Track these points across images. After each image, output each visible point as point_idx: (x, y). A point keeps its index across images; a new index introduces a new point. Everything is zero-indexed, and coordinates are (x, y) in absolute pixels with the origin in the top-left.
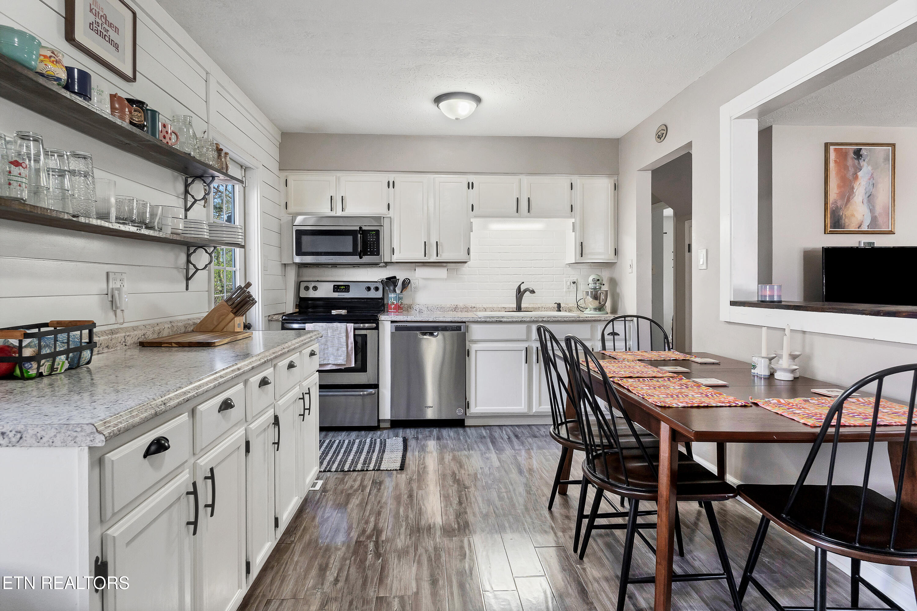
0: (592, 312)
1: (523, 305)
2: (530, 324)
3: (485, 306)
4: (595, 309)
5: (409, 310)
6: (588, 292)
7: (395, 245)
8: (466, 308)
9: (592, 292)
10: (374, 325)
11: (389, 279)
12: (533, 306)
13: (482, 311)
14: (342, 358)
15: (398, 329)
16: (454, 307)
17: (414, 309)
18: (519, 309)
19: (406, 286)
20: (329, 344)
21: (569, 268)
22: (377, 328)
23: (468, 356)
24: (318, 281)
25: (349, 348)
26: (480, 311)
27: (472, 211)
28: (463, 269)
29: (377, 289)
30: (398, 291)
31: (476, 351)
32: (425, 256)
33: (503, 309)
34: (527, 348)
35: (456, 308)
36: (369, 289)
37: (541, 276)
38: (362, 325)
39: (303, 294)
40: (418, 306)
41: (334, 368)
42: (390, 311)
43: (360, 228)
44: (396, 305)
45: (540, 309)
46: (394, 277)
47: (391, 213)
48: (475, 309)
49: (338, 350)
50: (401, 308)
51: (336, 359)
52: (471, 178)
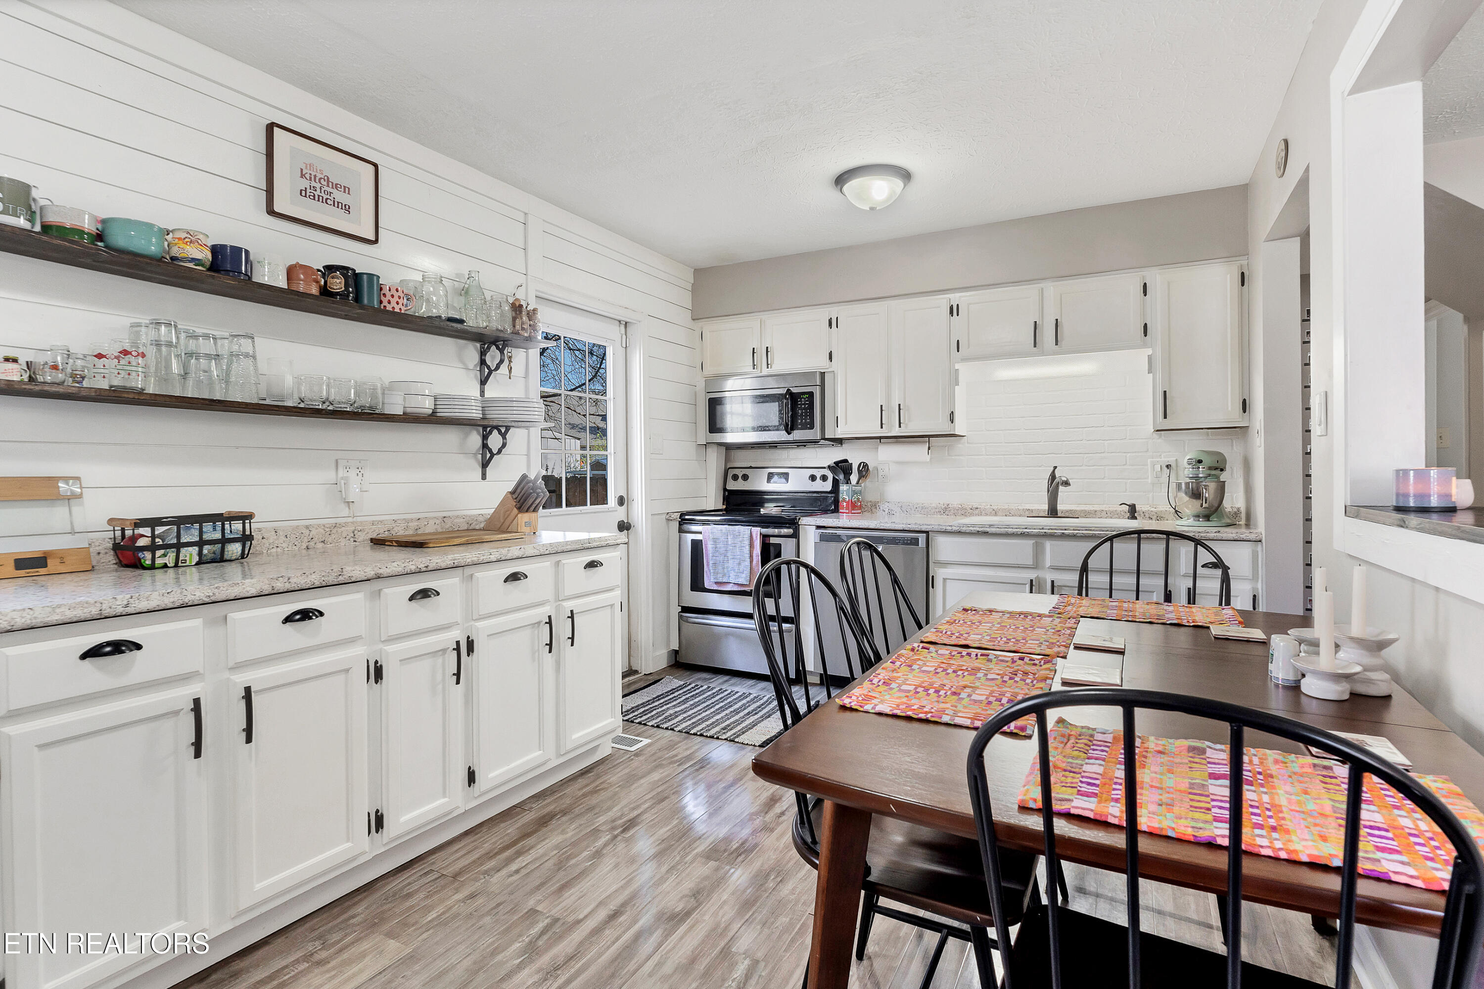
0: (1191, 521)
1: (1060, 507)
3: (995, 507)
4: (1197, 517)
5: (874, 510)
6: (1180, 483)
7: (840, 414)
8: (963, 509)
9: (1187, 484)
10: (791, 531)
11: (837, 463)
12: (1083, 509)
13: (991, 514)
14: (744, 575)
15: (824, 538)
16: (943, 507)
17: (881, 508)
18: (1053, 512)
19: (864, 473)
20: (729, 554)
21: (1160, 440)
22: (796, 535)
23: (933, 587)
24: (751, 467)
25: (754, 562)
26: (987, 515)
27: (958, 351)
28: (960, 446)
29: (824, 478)
30: (854, 478)
31: (945, 580)
32: (882, 427)
33: (1027, 512)
34: (1031, 581)
35: (946, 508)
36: (813, 478)
37: (1102, 455)
38: (776, 530)
39: (732, 486)
40: (887, 504)
41: (736, 588)
42: (841, 511)
43: (788, 390)
44: (848, 503)
45: (1098, 514)
46: (846, 461)
47: (836, 365)
48: (977, 512)
49: (739, 564)
50: (860, 507)
51: (737, 576)
52: (955, 298)
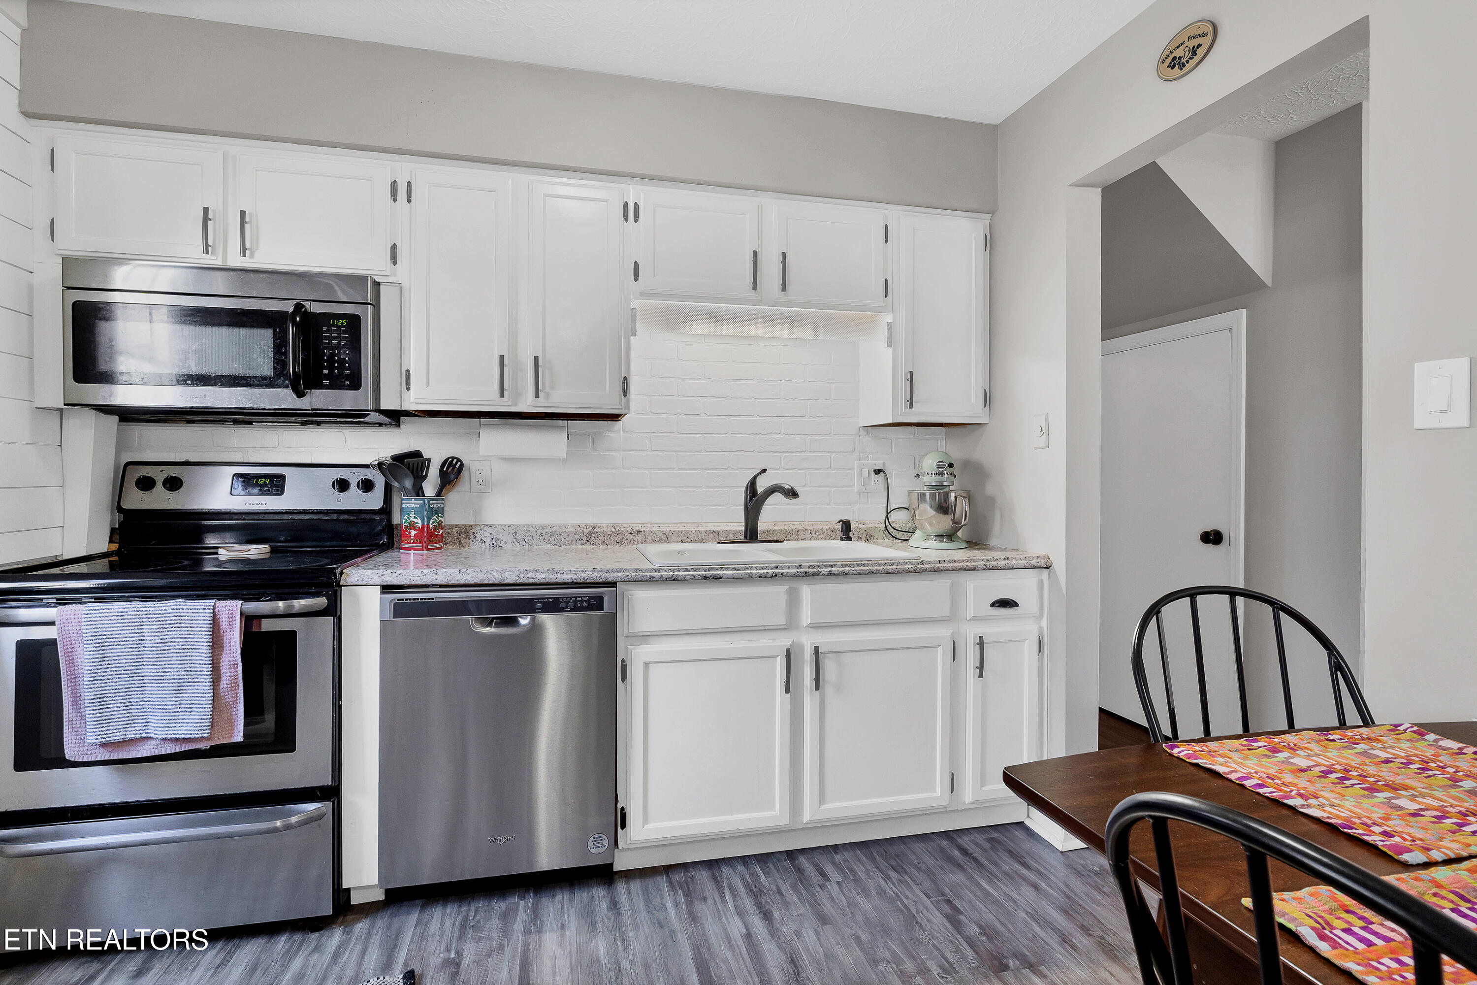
0: (933, 543)
1: (762, 526)
2: (794, 584)
3: (666, 529)
4: (940, 537)
5: (464, 541)
6: (924, 495)
7: (414, 364)
8: (618, 533)
9: (933, 496)
10: (321, 602)
11: (399, 459)
12: (782, 528)
13: (660, 541)
14: (194, 717)
15: (401, 610)
16: (588, 531)
17: (479, 537)
18: (751, 535)
19: (452, 477)
20: (148, 670)
21: (867, 438)
22: (333, 610)
23: (624, 678)
24: (187, 463)
25: (225, 682)
26: (654, 541)
27: (636, 280)
28: (611, 435)
29: (367, 486)
30: (430, 488)
31: (647, 664)
32: (502, 395)
33: (711, 536)
34: (788, 651)
35: (590, 533)
36: (342, 485)
37: (803, 454)
38: (281, 604)
39: (137, 500)
40: (489, 530)
41: (168, 749)
42: (403, 545)
43: (299, 307)
44: (421, 530)
45: (801, 534)
46: (417, 454)
47: (402, 273)
48: (640, 537)
49: (179, 690)
50: (441, 538)
51: (173, 722)
52: (633, 191)
